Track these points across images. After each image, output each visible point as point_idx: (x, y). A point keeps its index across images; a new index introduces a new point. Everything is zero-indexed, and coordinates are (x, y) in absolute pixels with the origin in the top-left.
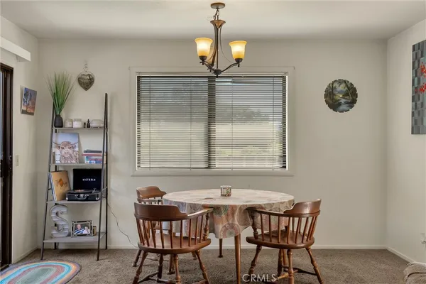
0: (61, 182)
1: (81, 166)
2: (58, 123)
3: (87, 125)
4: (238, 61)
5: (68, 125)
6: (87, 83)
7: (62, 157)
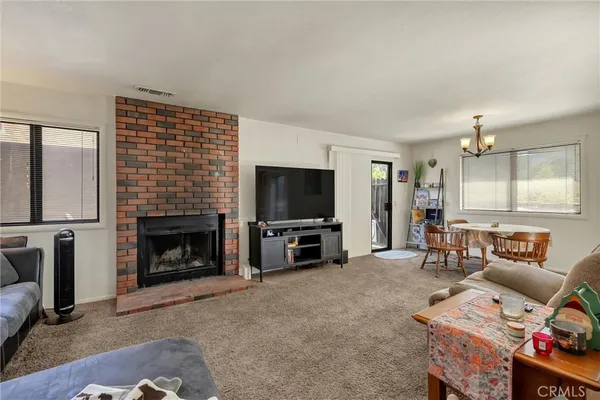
0: (418, 215)
1: (429, 207)
2: (417, 185)
3: (431, 186)
4: (490, 147)
5: (422, 186)
6: (433, 164)
7: (419, 202)
